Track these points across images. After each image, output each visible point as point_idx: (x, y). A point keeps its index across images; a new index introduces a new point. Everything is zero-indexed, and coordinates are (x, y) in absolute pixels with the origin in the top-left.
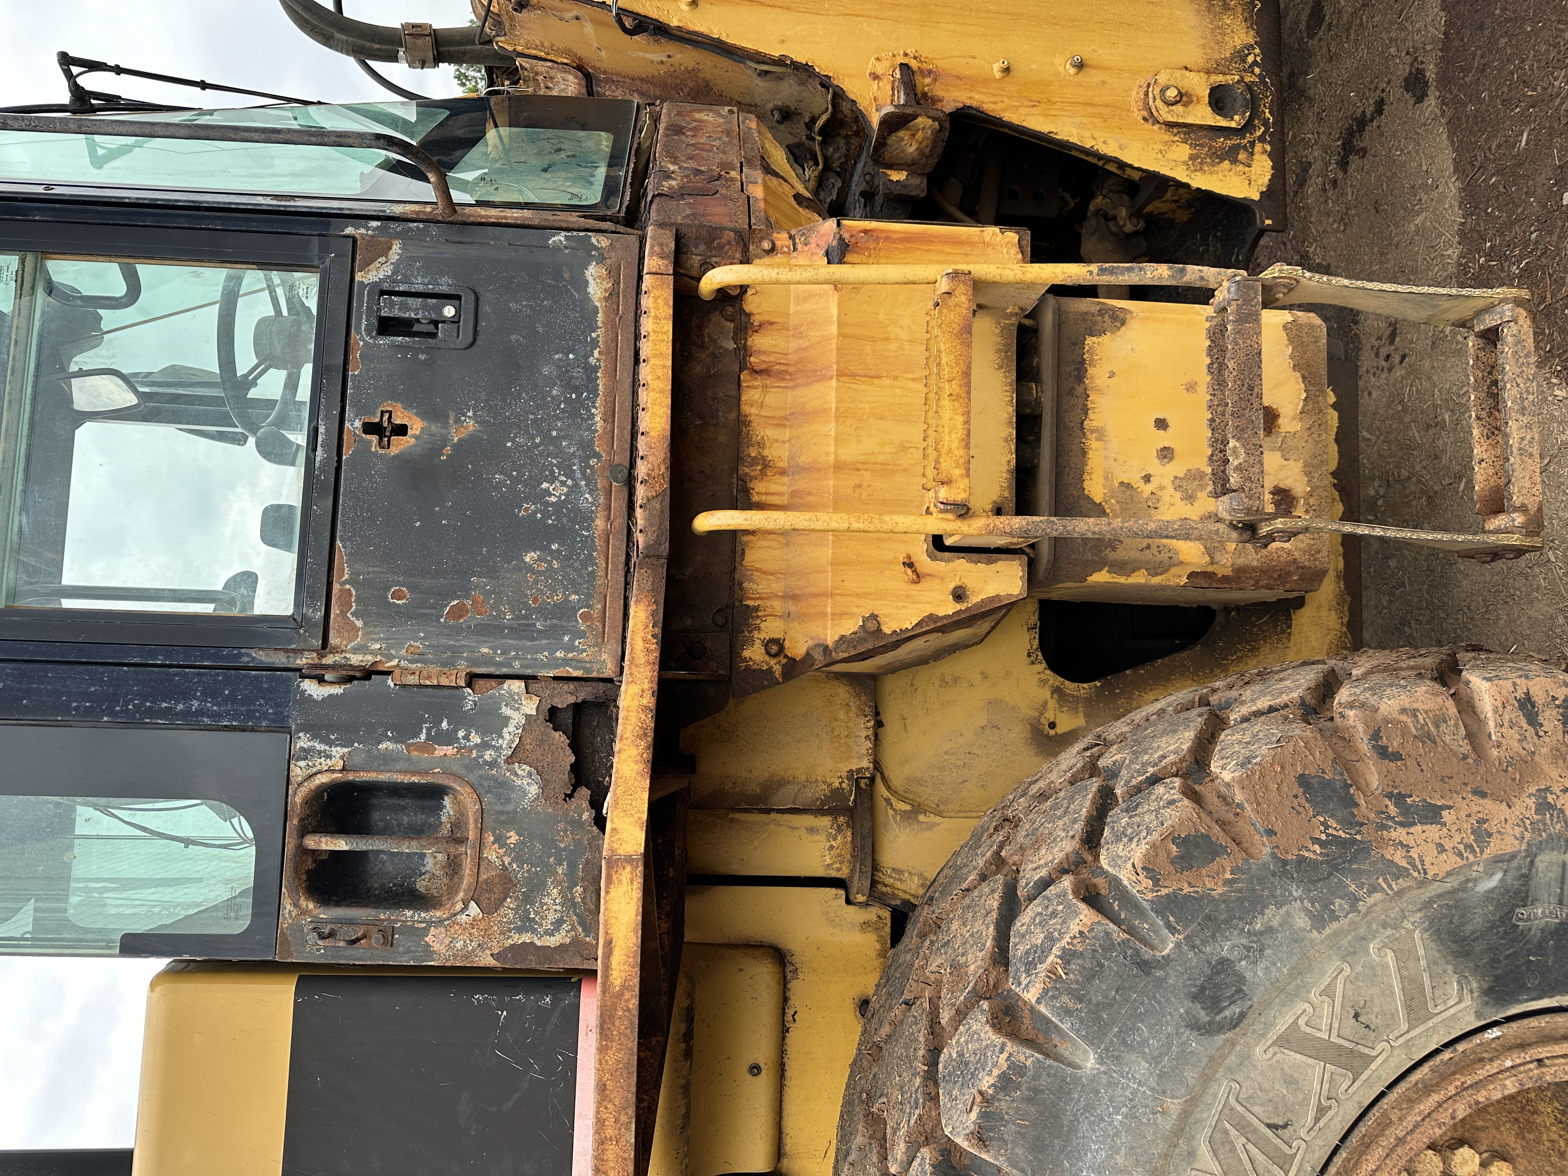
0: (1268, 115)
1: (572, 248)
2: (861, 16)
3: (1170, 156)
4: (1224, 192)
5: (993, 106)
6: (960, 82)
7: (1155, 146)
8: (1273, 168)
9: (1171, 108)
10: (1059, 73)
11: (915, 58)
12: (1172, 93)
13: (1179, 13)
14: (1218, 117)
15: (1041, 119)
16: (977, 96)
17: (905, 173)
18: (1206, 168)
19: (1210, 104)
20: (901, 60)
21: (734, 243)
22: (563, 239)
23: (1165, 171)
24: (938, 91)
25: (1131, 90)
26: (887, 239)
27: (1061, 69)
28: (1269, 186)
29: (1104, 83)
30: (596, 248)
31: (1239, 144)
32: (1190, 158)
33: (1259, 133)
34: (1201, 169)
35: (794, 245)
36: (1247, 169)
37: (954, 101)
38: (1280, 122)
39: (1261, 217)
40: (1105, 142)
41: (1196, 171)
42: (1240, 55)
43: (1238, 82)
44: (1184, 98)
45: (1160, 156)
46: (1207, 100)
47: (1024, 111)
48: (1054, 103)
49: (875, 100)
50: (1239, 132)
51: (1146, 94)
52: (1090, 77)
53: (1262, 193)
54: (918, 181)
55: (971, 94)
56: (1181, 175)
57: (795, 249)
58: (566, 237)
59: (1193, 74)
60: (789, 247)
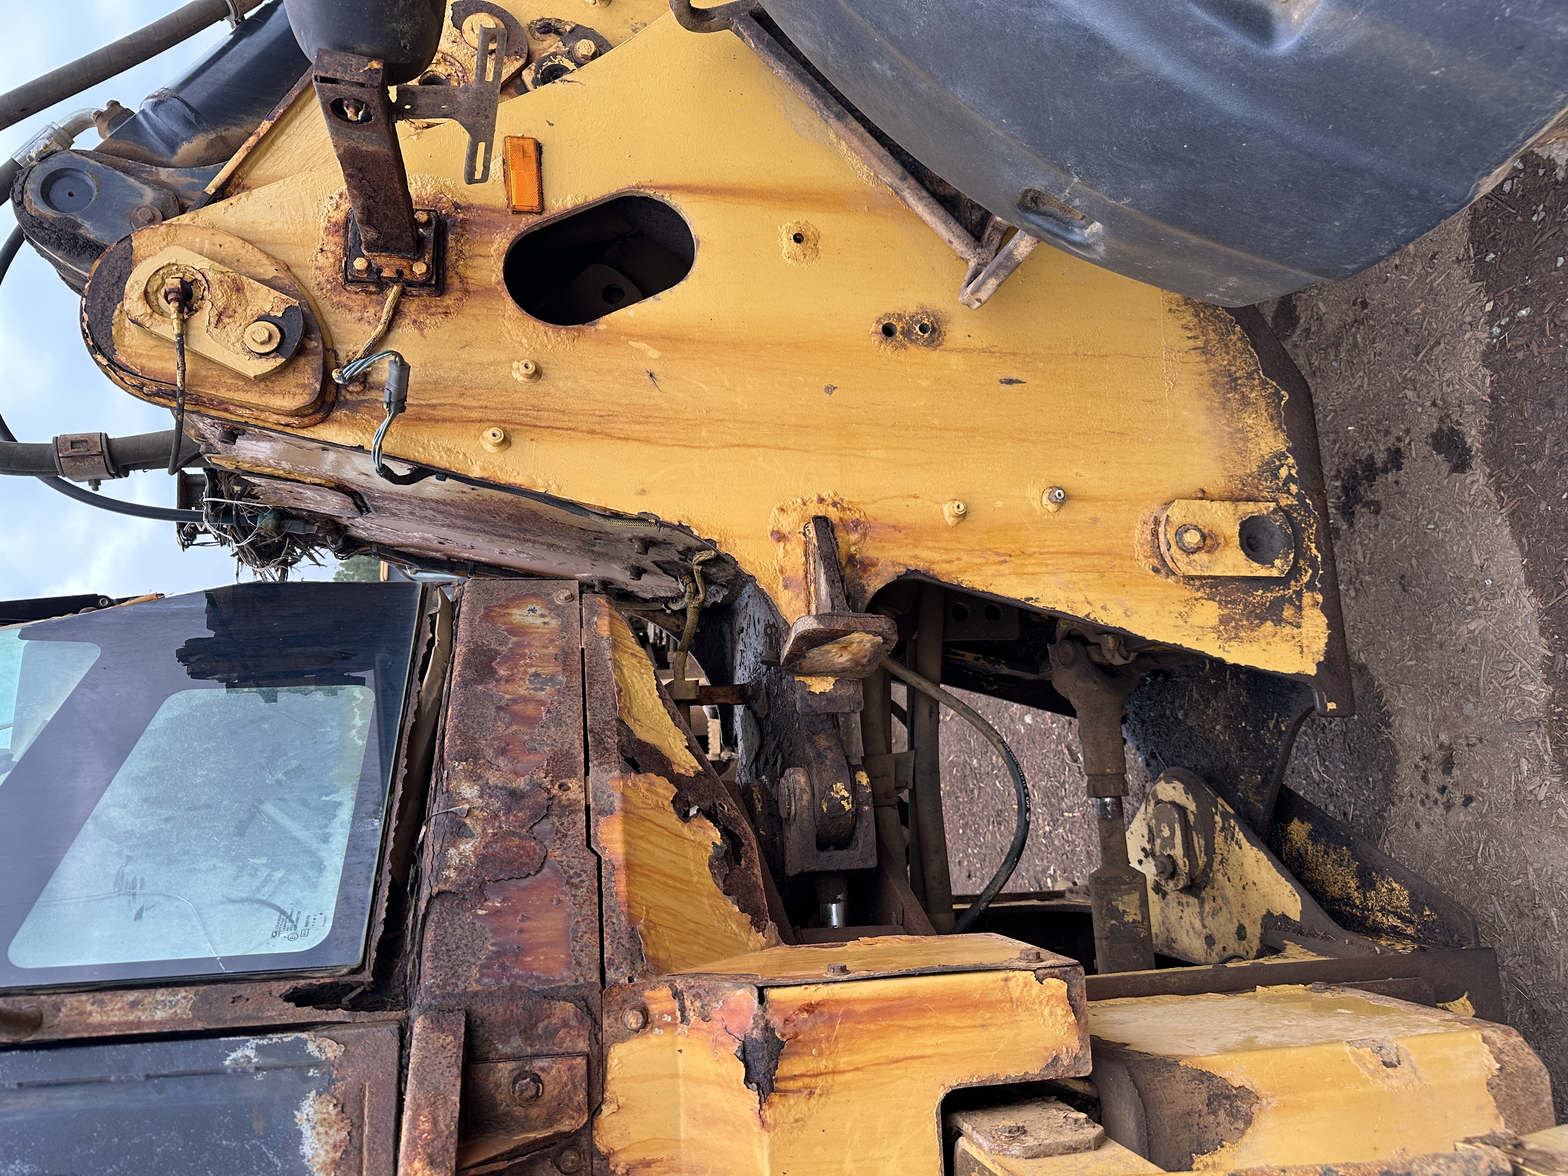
0: (1314, 551)
1: (269, 1068)
2: (753, 446)
3: (1194, 620)
4: (1270, 667)
5: (947, 567)
6: (899, 535)
7: (1172, 608)
8: (1329, 626)
9: (1193, 557)
10: (1034, 510)
11: (834, 504)
12: (1192, 538)
13: (1185, 413)
14: (1255, 564)
15: (1015, 580)
16: (924, 554)
17: (831, 680)
18: (1243, 634)
19: (1242, 545)
20: (816, 510)
21: (573, 1023)
22: (251, 1053)
23: (1189, 643)
24: (870, 551)
25: (1133, 528)
26: (848, 1015)
27: (1036, 505)
28: (1328, 654)
29: (1095, 520)
30: (316, 1064)
31: (1283, 596)
32: (1221, 621)
33: (1306, 579)
34: (1237, 636)
35: (683, 1009)
36: (1296, 631)
37: (894, 564)
38: (1330, 559)
39: (1321, 699)
40: (1104, 608)
41: (1230, 639)
42: (1270, 468)
43: (1275, 511)
44: (1209, 542)
45: (1180, 622)
46: (1237, 540)
47: (990, 570)
48: (1030, 555)
49: (781, 572)
50: (1281, 582)
51: (1155, 534)
52: (1078, 513)
53: (1319, 664)
54: (851, 690)
55: (917, 552)
56: (1212, 648)
57: (684, 1019)
58: (259, 1049)
59: (1216, 504)
60: (672, 1014)
